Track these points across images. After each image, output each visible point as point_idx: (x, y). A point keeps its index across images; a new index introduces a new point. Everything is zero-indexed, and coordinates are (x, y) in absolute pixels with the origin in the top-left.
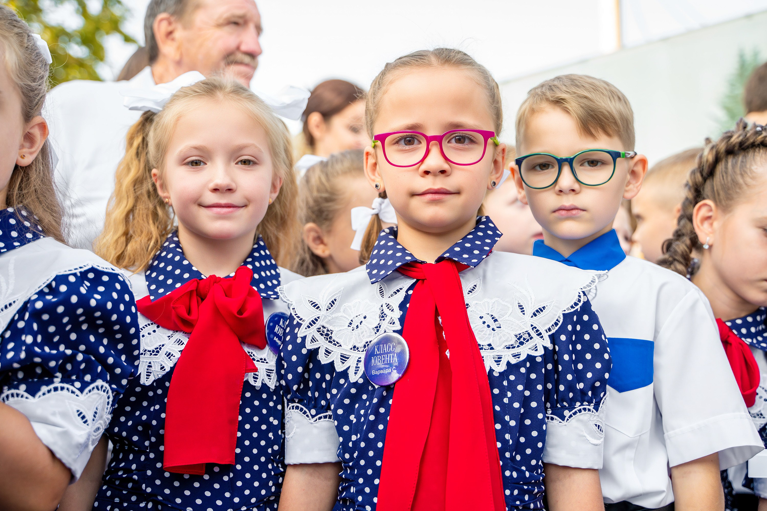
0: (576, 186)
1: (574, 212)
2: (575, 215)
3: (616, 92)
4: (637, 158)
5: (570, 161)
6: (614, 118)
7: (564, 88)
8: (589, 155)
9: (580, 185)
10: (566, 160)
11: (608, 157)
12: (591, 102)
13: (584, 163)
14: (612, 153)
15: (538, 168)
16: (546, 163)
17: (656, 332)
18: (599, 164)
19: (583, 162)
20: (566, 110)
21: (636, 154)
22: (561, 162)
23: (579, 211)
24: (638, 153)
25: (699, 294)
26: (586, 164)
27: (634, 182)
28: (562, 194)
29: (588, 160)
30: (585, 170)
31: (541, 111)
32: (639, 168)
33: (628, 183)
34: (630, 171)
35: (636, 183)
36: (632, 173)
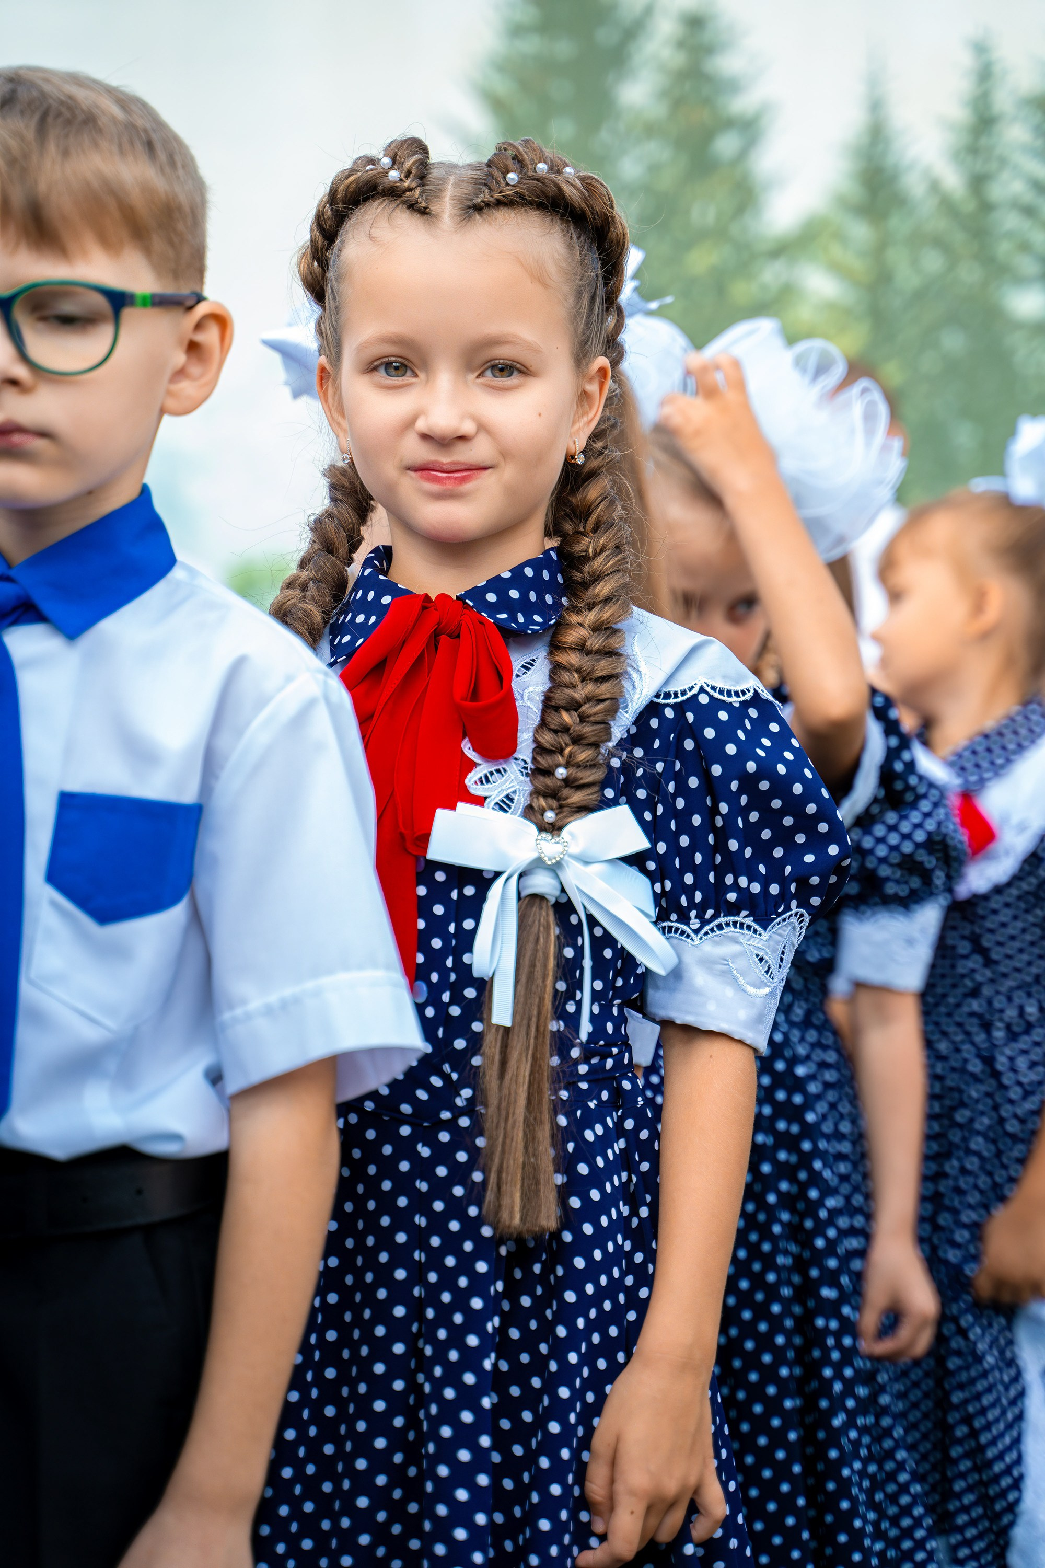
0: (21, 373)
1: (16, 438)
2: (18, 445)
4: (201, 310)
5: (5, 306)
11: (101, 302)
14: (110, 296)
21: (202, 299)
23: (32, 436)
32: (210, 336)
33: (180, 373)
34: (186, 343)
35: (202, 376)
36: (193, 348)
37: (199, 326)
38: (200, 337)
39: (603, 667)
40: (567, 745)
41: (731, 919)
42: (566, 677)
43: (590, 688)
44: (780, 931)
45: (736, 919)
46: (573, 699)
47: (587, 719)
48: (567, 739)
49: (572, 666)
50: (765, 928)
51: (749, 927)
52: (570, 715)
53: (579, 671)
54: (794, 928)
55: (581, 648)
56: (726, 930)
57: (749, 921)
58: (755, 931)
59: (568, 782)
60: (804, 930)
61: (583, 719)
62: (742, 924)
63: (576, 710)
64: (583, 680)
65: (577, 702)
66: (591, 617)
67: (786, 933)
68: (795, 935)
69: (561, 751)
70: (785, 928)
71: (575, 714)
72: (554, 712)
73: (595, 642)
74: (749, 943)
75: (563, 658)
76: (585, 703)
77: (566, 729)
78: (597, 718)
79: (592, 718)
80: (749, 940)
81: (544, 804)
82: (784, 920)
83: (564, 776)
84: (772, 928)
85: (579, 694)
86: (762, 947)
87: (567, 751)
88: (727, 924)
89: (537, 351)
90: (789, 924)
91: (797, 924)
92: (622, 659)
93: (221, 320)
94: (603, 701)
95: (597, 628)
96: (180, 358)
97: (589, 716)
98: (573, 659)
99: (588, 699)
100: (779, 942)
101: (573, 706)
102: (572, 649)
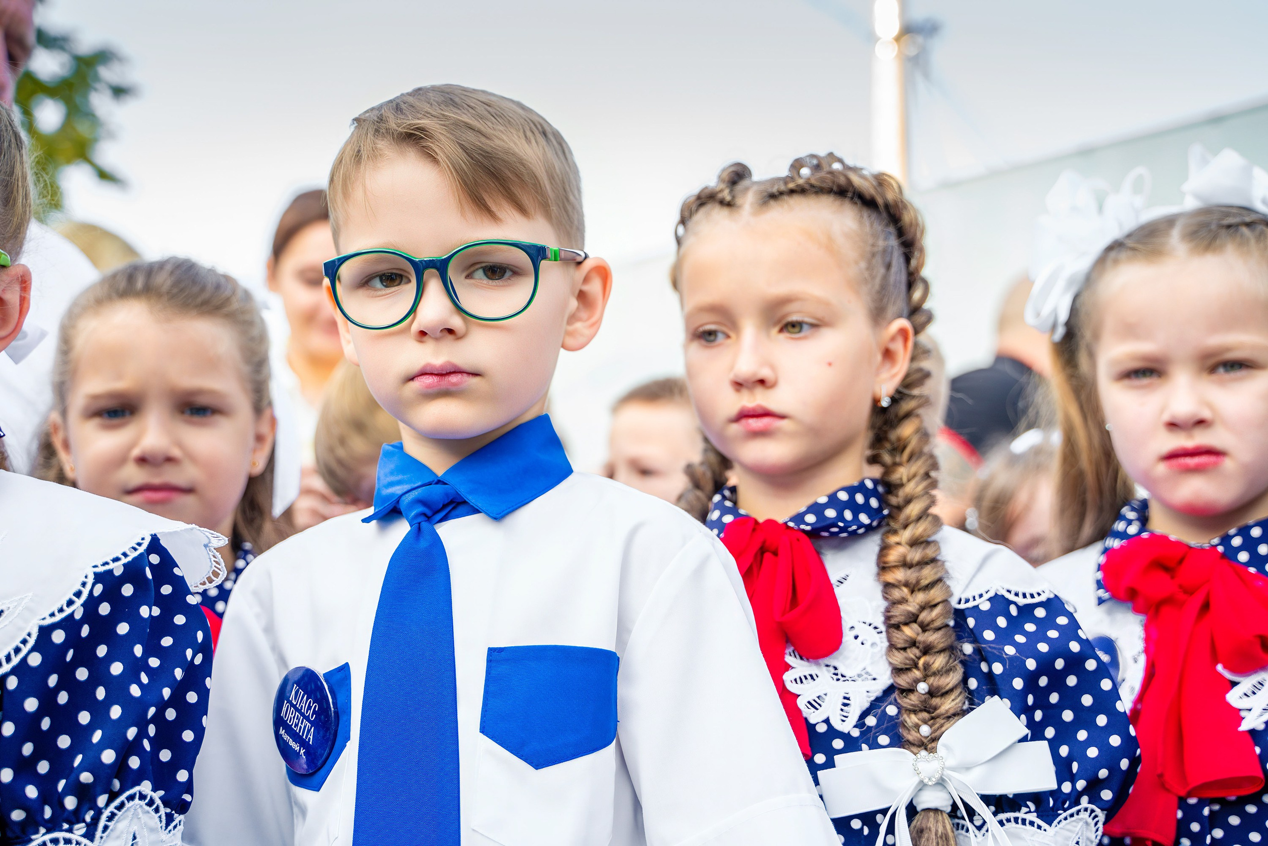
0: (456, 322)
1: (454, 379)
2: (454, 384)
3: (541, 125)
4: (588, 265)
5: (441, 266)
6: (534, 177)
7: (427, 108)
8: (482, 253)
9: (464, 319)
10: (431, 264)
11: (523, 259)
12: (483, 139)
13: (474, 271)
14: (528, 250)
15: (377, 283)
16: (394, 271)
17: (622, 629)
18: (508, 274)
19: (472, 269)
20: (431, 157)
21: (586, 257)
22: (421, 268)
23: (465, 376)
24: (591, 255)
25: (713, 545)
26: (480, 274)
27: (583, 314)
28: (425, 338)
29: (484, 265)
30: (477, 286)
31: (375, 155)
32: (594, 287)
33: (573, 318)
34: (577, 292)
35: (589, 318)
36: (582, 296)
37: (586, 280)
38: (586, 288)
39: (928, 574)
40: (919, 658)
41: (1011, 815)
42: (897, 594)
43: (920, 597)
44: (1069, 827)
45: (1016, 814)
46: (909, 612)
47: (928, 628)
48: (916, 652)
49: (900, 582)
50: (1050, 824)
51: (1032, 823)
52: (911, 628)
53: (906, 585)
54: (1087, 823)
55: (906, 564)
56: (1007, 825)
57: (1033, 817)
58: (1039, 827)
59: (931, 693)
60: (1100, 825)
61: (924, 628)
62: (1024, 821)
63: (915, 621)
64: (912, 592)
65: (913, 614)
66: (906, 535)
67: (1077, 829)
68: (1091, 831)
69: (916, 666)
70: (1074, 824)
71: (915, 626)
72: (895, 631)
73: (915, 555)
74: (1032, 838)
75: (891, 577)
76: (921, 612)
77: (913, 643)
78: (938, 624)
79: (932, 626)
80: (1033, 835)
81: (917, 721)
82: (1072, 815)
83: (927, 690)
84: (1059, 823)
85: (912, 607)
86: (1048, 843)
87: (921, 662)
88: (1008, 820)
89: (827, 304)
90: (1081, 819)
91: (1090, 820)
92: (939, 563)
93: (603, 273)
94: (935, 606)
95: (914, 543)
96: (574, 303)
97: (928, 625)
98: (899, 575)
99: (923, 608)
100: (1070, 838)
101: (913, 618)
102: (895, 567)
